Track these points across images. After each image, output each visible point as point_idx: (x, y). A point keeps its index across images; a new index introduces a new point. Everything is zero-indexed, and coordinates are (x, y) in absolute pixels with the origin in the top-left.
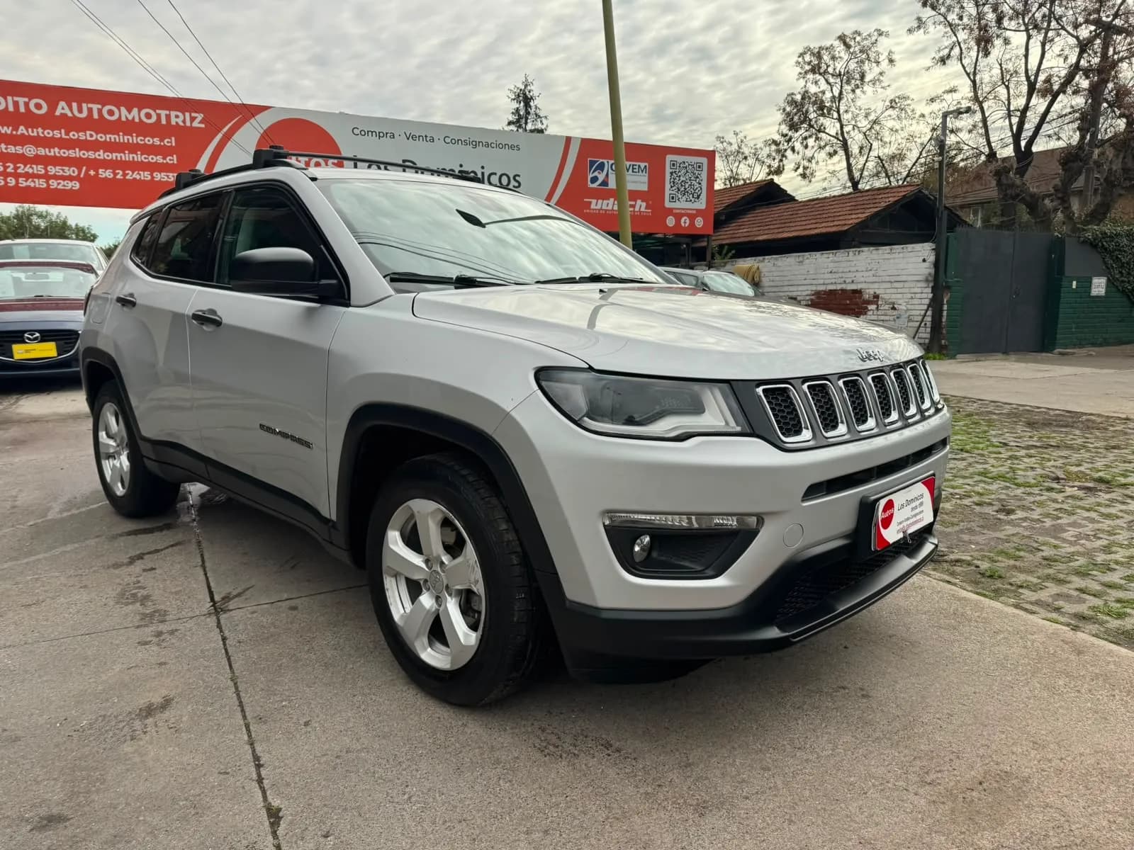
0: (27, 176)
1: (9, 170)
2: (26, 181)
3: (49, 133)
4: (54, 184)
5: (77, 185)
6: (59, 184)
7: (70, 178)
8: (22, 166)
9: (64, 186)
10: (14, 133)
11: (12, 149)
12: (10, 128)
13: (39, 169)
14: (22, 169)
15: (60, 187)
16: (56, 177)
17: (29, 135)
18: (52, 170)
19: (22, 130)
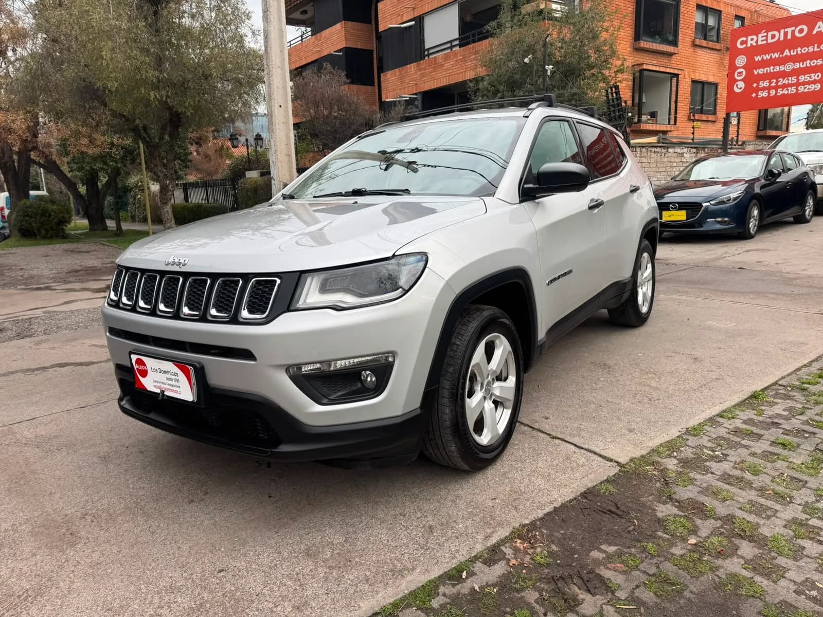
0: (784, 86)
1: (773, 84)
2: (782, 91)
3: (805, 50)
4: (801, 89)
5: (818, 87)
6: (805, 88)
7: (815, 82)
8: (782, 80)
9: (809, 89)
10: (781, 56)
11: (777, 69)
12: (779, 53)
13: (793, 80)
14: (782, 82)
15: (806, 90)
16: (804, 83)
17: (791, 55)
18: (802, 78)
19: (787, 53)
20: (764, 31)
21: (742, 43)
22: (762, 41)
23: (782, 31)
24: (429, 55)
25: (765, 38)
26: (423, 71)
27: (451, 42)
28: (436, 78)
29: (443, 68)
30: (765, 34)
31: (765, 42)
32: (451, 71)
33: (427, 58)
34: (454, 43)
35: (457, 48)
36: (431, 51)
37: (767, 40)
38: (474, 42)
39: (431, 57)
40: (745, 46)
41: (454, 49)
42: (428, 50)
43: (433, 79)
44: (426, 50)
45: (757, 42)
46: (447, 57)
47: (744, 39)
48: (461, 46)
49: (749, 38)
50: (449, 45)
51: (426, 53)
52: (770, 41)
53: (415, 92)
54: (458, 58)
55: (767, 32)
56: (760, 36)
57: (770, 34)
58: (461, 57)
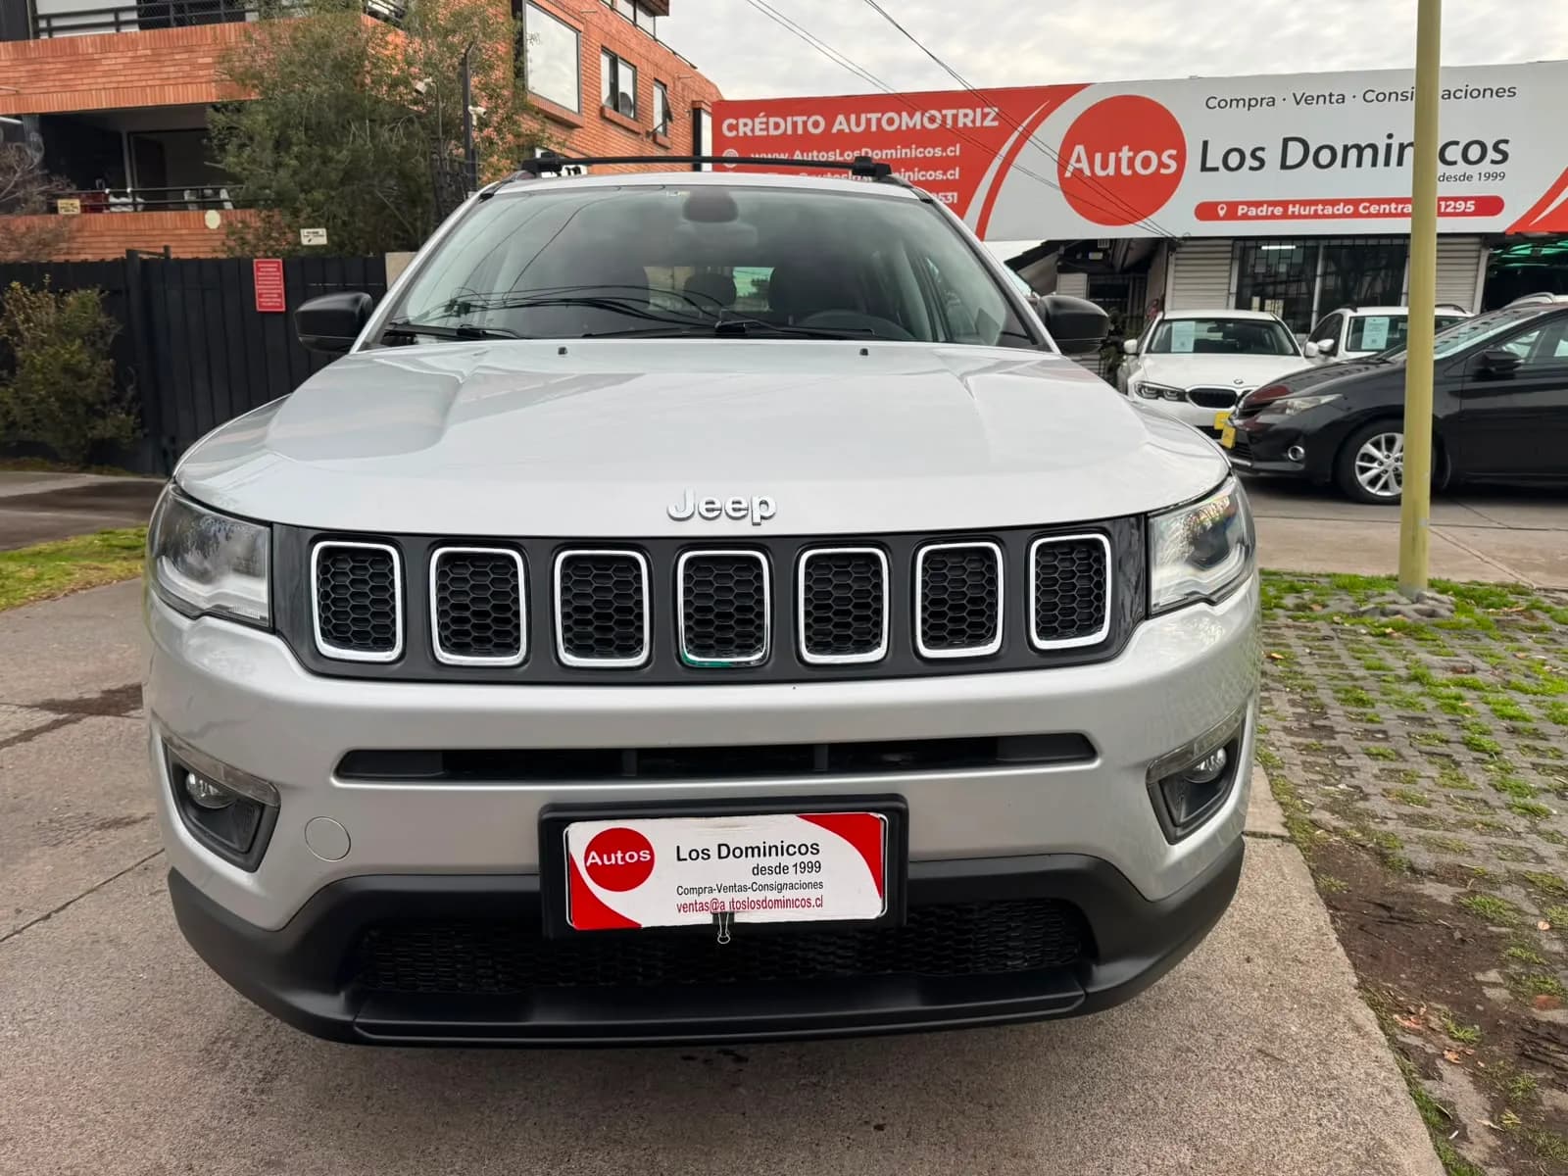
3: (823, 156)
20: (762, 114)
21: (731, 128)
22: (761, 130)
23: (789, 119)
24: (51, 30)
25: (764, 126)
26: (38, 66)
27: (116, 11)
28: (79, 88)
29: (99, 68)
30: (764, 120)
31: (765, 133)
32: (122, 79)
33: (44, 37)
34: (124, 17)
35: (135, 29)
36: (56, 23)
37: (767, 129)
38: (181, 23)
39: (57, 36)
40: (734, 133)
41: (125, 30)
42: (49, 17)
43: (66, 87)
44: (43, 17)
45: (753, 130)
46: (106, 45)
47: (734, 122)
48: (143, 26)
49: (742, 121)
50: (110, 18)
51: (43, 24)
52: (773, 132)
53: (14, 112)
54: (139, 53)
55: (768, 116)
56: (757, 120)
57: (772, 120)
58: (149, 52)
